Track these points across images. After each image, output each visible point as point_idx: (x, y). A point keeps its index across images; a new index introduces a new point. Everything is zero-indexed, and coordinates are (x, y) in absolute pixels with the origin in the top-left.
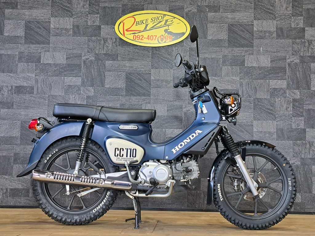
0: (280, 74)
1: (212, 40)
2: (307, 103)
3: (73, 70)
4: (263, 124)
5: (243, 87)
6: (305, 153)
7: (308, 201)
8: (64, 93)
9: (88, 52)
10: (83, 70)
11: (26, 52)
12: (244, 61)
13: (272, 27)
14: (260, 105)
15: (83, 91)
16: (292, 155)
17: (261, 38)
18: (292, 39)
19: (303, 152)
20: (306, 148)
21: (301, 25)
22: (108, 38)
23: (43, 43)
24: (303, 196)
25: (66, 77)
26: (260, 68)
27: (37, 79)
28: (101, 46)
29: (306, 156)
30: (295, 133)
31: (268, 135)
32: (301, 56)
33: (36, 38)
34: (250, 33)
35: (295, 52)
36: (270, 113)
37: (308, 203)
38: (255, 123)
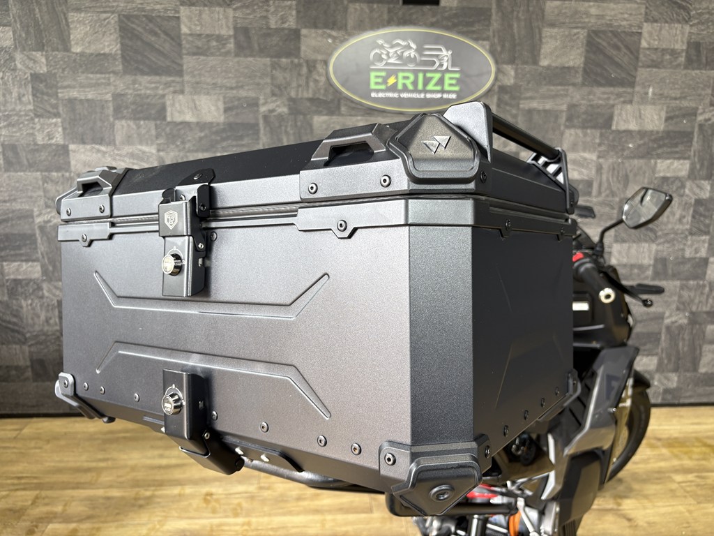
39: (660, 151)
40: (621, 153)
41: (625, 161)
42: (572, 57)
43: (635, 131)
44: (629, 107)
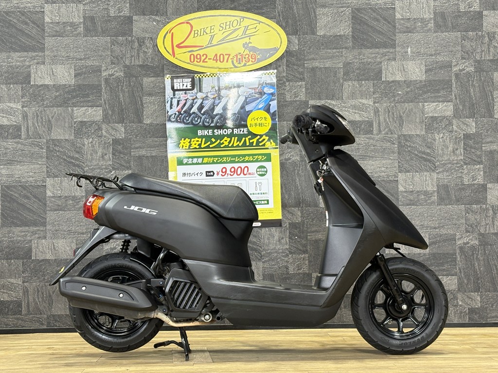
0: (442, 93)
1: (324, 36)
2: (489, 140)
3: (87, 96)
4: (415, 179)
5: (379, 117)
6: (487, 224)
7: (492, 305)
8: (73, 135)
9: (113, 63)
10: (105, 96)
11: (5, 66)
12: (380, 72)
13: (427, 12)
14: (410, 146)
15: (106, 132)
16: (463, 228)
17: (409, 31)
18: (461, 31)
19: (483, 223)
20: (487, 216)
21: (476, 7)
22: (146, 37)
23: (33, 49)
24: (484, 297)
25: (76, 107)
26: (408, 83)
27: (25, 112)
28: (135, 53)
29: (488, 230)
30: (468, 192)
31: (423, 197)
32: (476, 61)
33: (19, 40)
34: (389, 23)
35: (467, 53)
36: (426, 160)
37: (491, 308)
38: (401, 177)
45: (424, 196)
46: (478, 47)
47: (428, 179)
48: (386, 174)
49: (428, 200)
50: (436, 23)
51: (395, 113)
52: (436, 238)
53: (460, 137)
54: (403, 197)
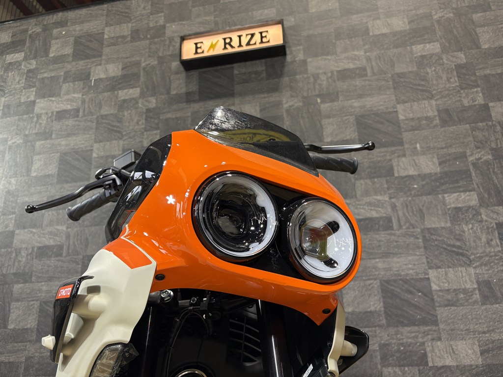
0: (461, 183)
4: (449, 275)
5: (397, 212)
12: (391, 169)
13: (430, 111)
14: (436, 240)
17: (414, 129)
18: (470, 124)
21: (480, 100)
23: (81, 180)
26: (422, 177)
27: (69, 233)
31: (462, 296)
32: (492, 149)
33: (71, 174)
34: (393, 124)
35: (481, 143)
36: (458, 254)
38: (432, 274)
39: (443, 188)
40: (409, 193)
41: (414, 198)
42: (348, 134)
43: (415, 175)
44: (404, 159)
45: (464, 294)
46: (491, 136)
47: (464, 275)
48: (414, 271)
49: (468, 300)
50: (441, 119)
51: (414, 207)
52: (487, 345)
53: (493, 227)
54: (439, 296)
